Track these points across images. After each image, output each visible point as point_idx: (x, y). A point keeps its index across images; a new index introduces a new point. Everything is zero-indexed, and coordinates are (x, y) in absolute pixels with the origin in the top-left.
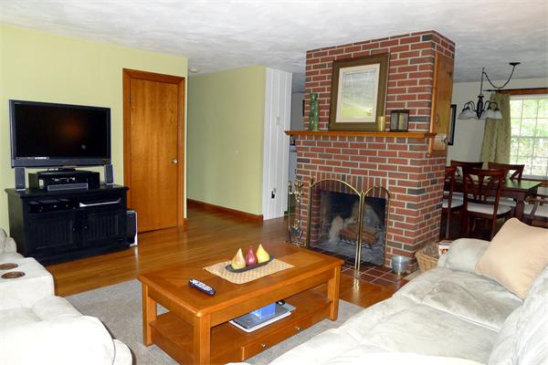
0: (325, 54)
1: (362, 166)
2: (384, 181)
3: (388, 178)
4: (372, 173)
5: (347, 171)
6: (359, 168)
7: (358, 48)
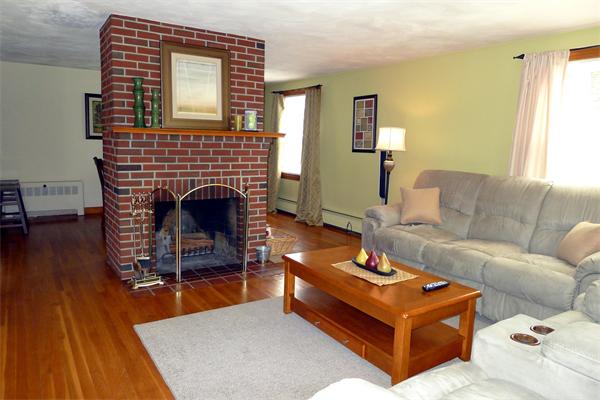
0: (145, 27)
1: (214, 167)
2: (238, 180)
3: (241, 177)
4: (225, 174)
5: (197, 174)
6: (210, 170)
7: (192, 35)
